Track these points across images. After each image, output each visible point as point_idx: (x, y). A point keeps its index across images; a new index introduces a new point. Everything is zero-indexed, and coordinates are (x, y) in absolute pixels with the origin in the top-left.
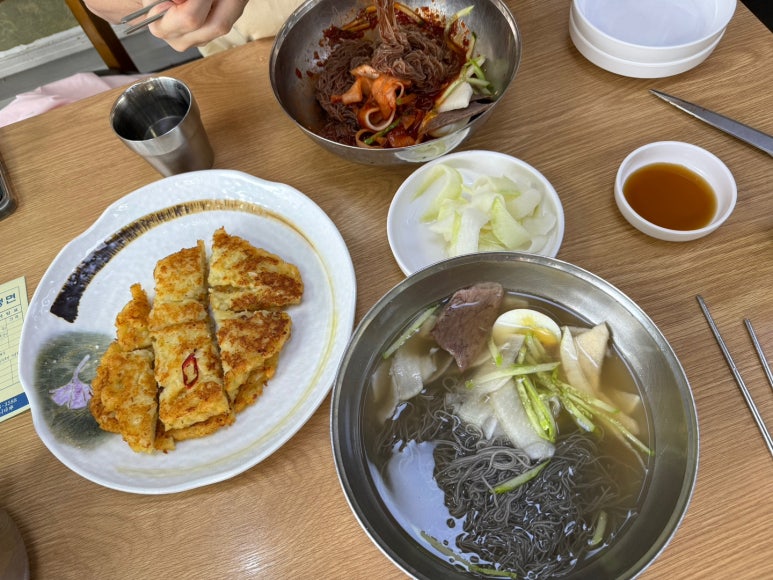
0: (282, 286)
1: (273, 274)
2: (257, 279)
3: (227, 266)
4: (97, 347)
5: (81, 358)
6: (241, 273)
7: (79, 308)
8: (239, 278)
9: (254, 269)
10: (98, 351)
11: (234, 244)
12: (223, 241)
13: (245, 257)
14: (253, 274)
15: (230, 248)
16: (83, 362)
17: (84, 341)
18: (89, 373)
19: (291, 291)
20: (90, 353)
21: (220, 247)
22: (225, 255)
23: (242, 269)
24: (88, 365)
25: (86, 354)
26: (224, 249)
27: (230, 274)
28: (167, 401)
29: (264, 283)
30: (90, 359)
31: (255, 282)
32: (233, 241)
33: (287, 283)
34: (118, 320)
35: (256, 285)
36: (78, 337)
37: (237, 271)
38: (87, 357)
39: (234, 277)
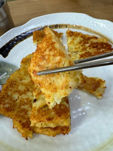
0: (103, 47)
1: (97, 43)
2: (89, 46)
3: (75, 44)
4: (11, 70)
5: (3, 73)
6: (82, 46)
7: (10, 53)
8: (81, 48)
9: (88, 43)
10: (11, 72)
11: (76, 34)
12: (71, 34)
13: (82, 39)
14: (87, 45)
15: (75, 36)
16: (3, 75)
17: (7, 66)
18: (4, 81)
19: (107, 48)
20: (7, 72)
21: (71, 36)
22: (73, 39)
23: (82, 44)
24: (5, 77)
25: (5, 72)
26: (73, 37)
27: (77, 47)
28: (37, 108)
29: (94, 47)
30: (6, 75)
31: (89, 48)
32: (75, 33)
33: (104, 46)
34: (22, 60)
35: (90, 49)
36: (5, 64)
37: (80, 45)
38: (6, 73)
39: (79, 48)
